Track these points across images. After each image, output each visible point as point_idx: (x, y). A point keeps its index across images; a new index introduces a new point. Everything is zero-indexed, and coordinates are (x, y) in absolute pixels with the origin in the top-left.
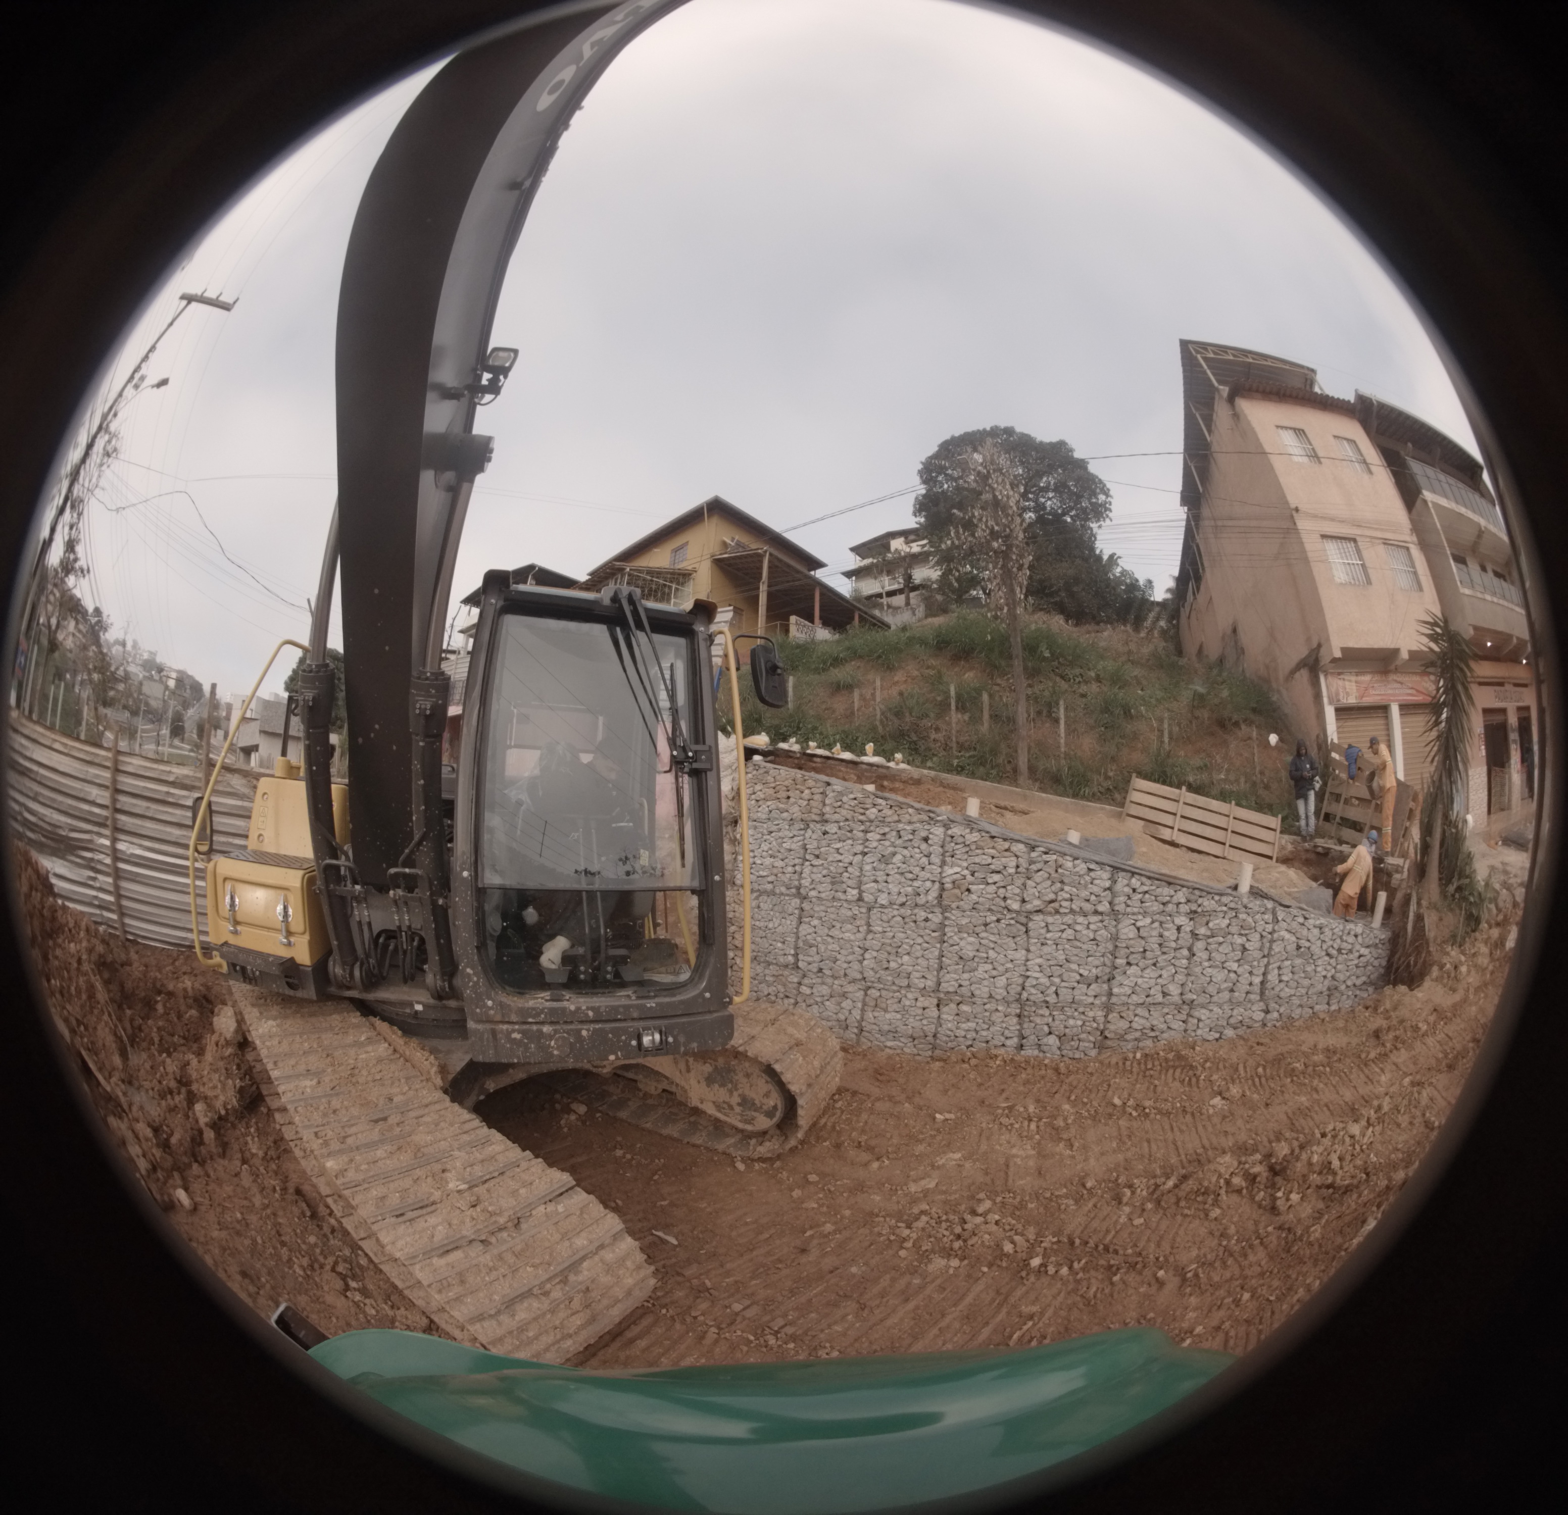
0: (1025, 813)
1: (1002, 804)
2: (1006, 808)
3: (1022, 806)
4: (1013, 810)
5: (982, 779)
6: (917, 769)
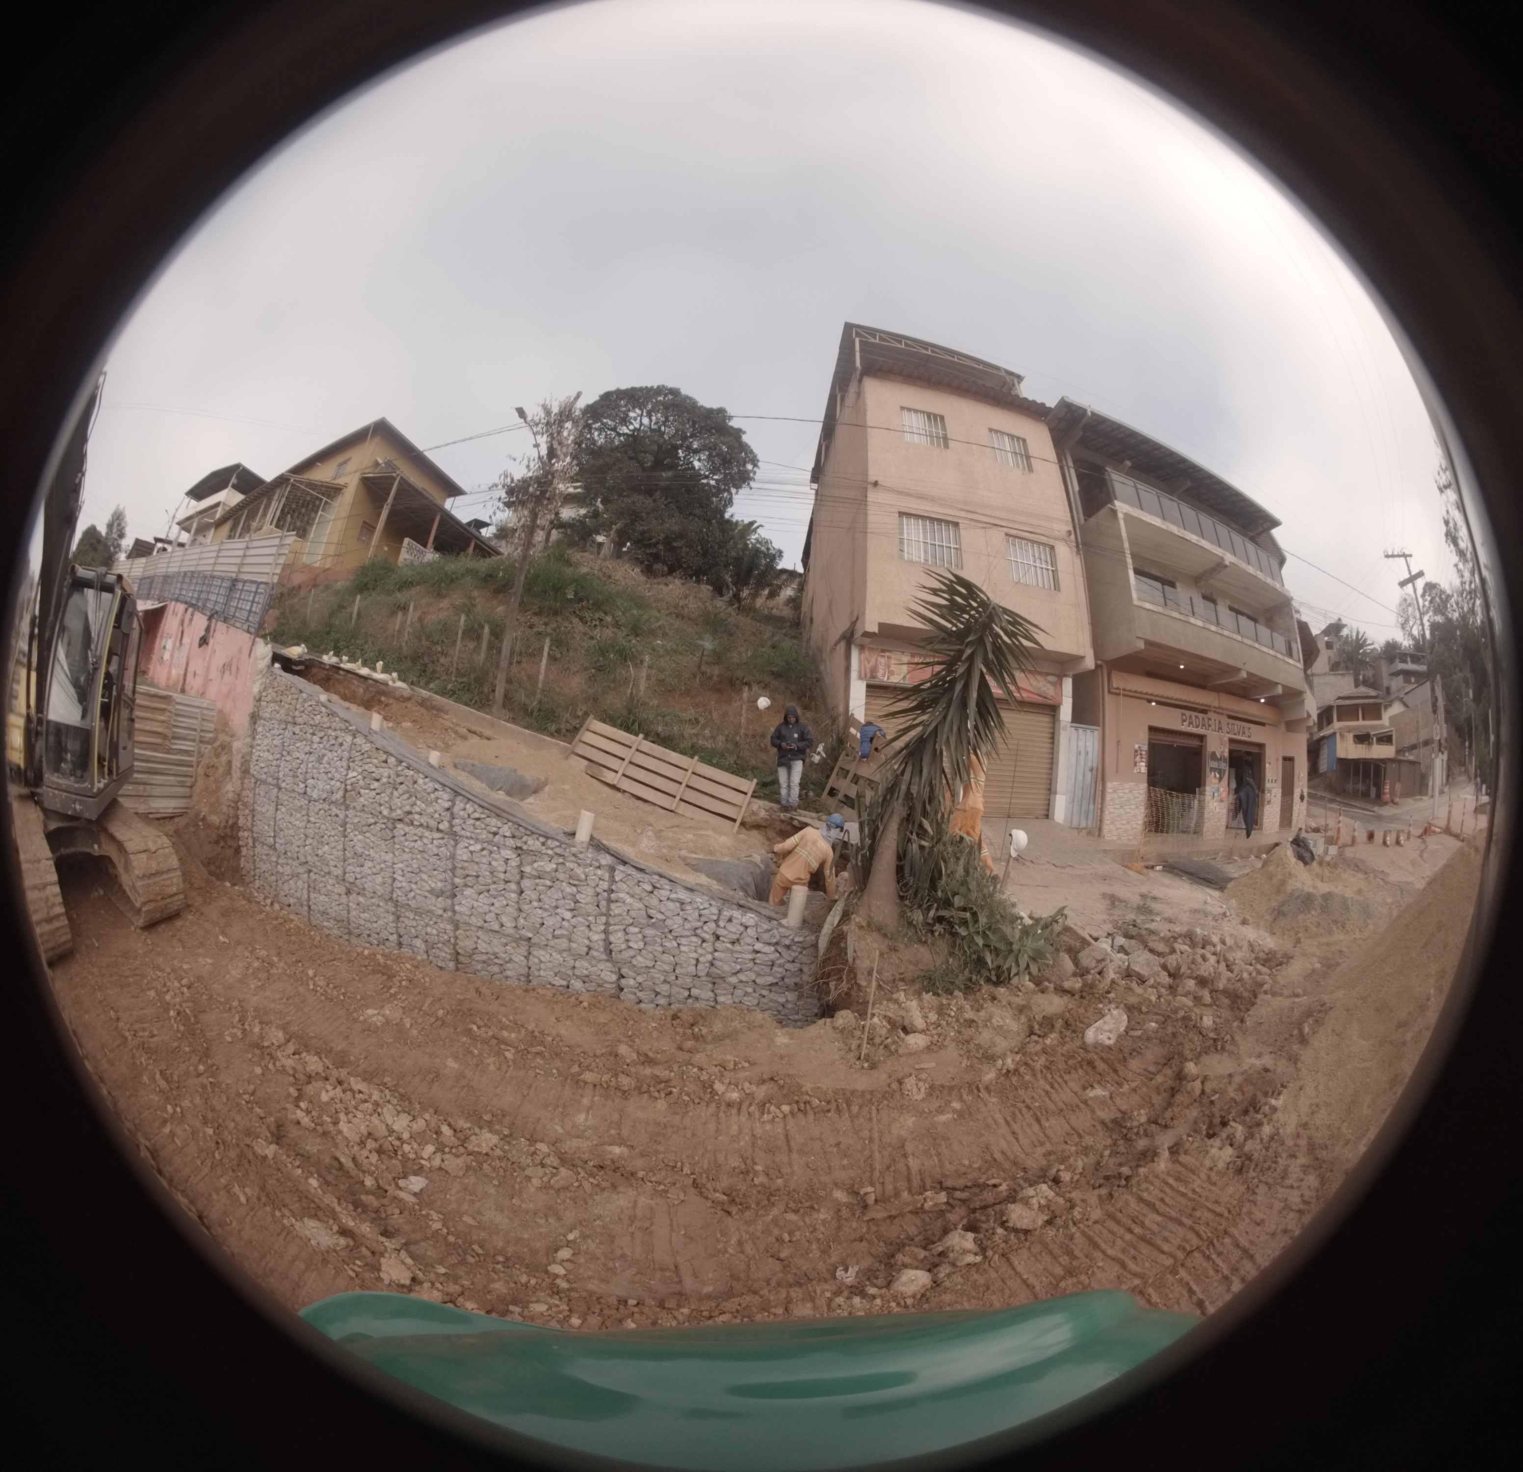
0: (489, 739)
1: (473, 728)
2: (475, 733)
3: (487, 732)
4: (480, 735)
5: (466, 704)
6: (417, 689)
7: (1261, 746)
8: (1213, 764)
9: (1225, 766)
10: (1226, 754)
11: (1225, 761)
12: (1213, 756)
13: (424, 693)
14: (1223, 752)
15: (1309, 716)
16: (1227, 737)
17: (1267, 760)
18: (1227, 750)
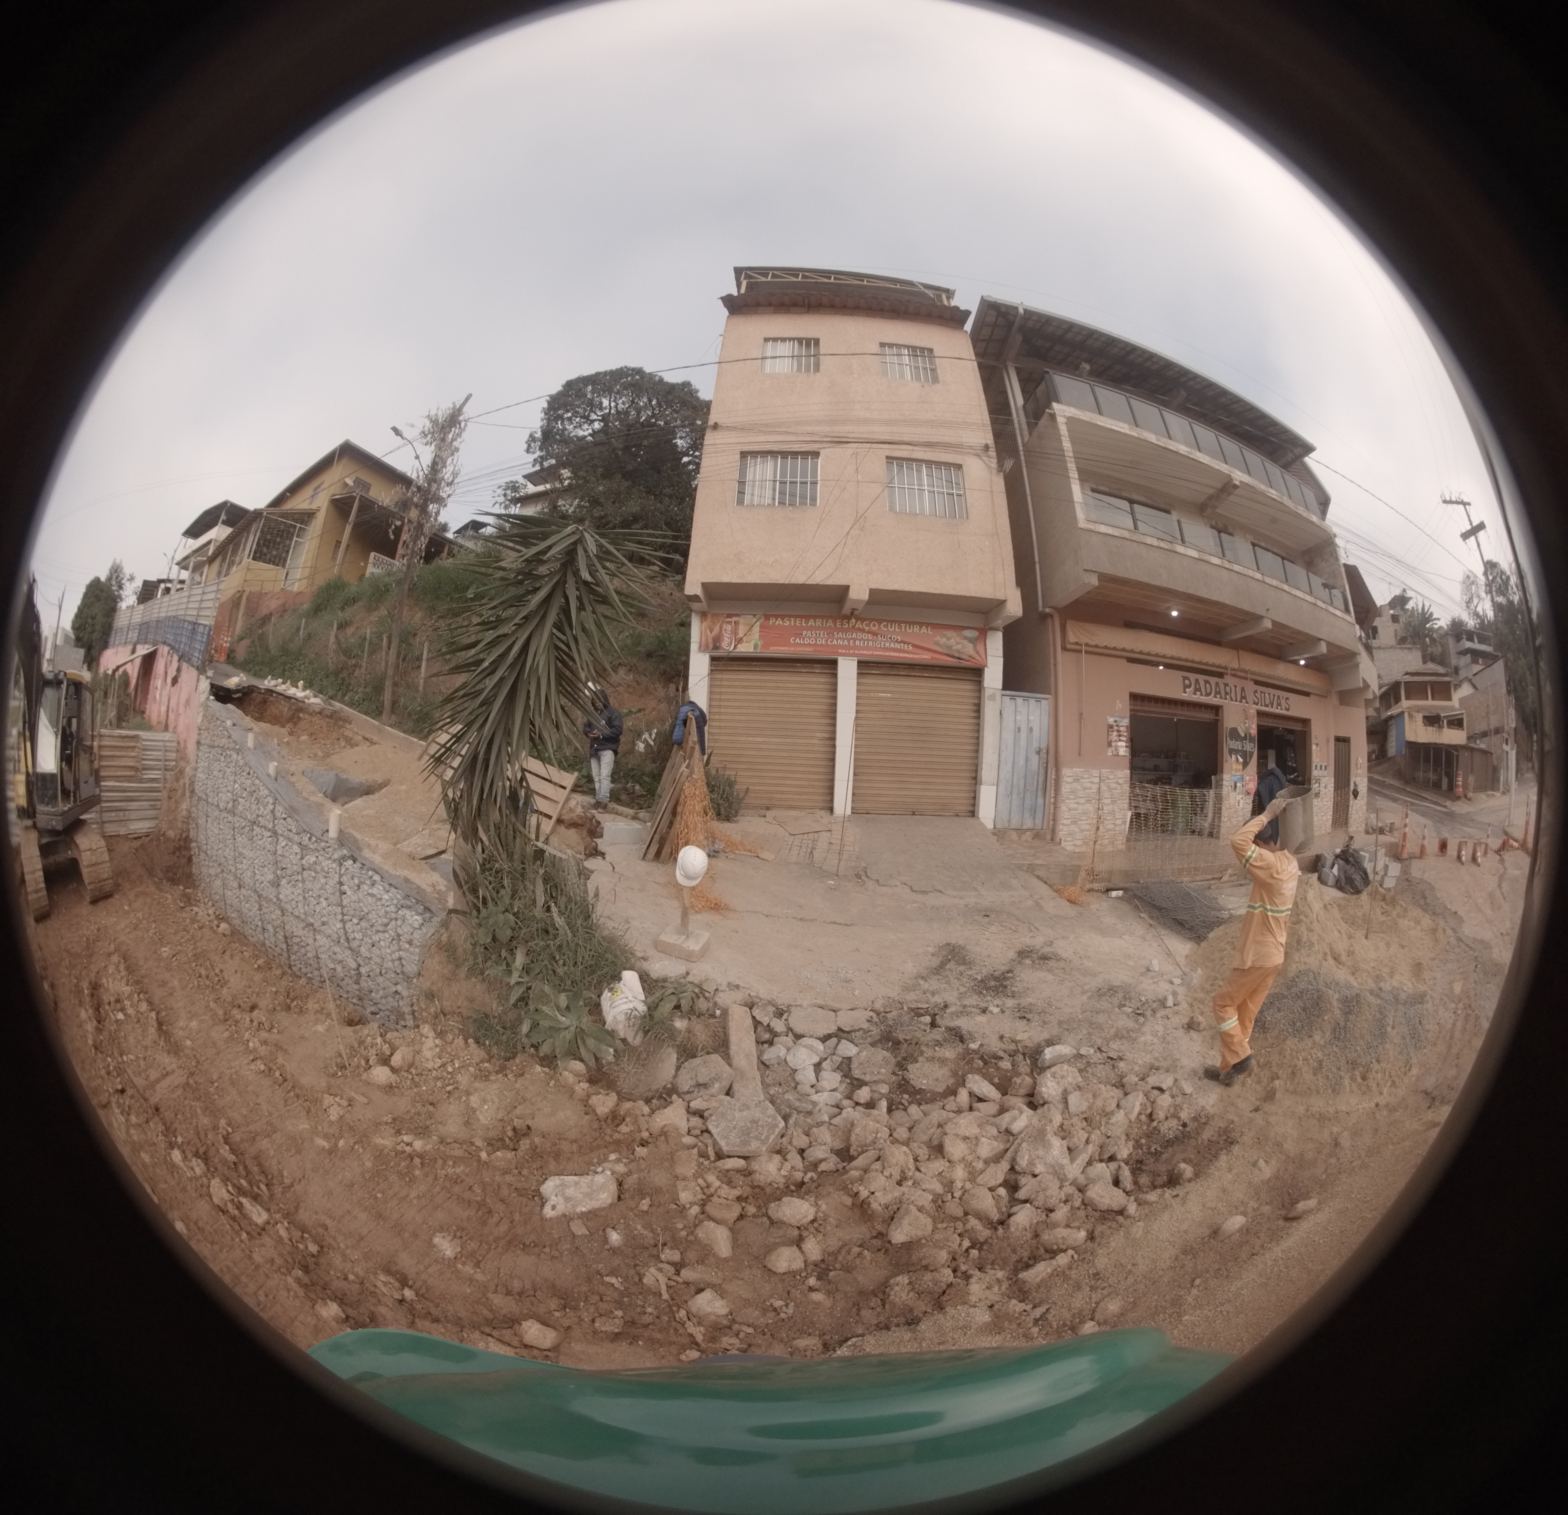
0: (375, 745)
2: (367, 739)
3: (375, 738)
4: (371, 742)
6: (333, 702)
7: (1306, 722)
8: (1235, 745)
9: (1252, 747)
10: (1254, 731)
11: (1252, 740)
12: (1234, 733)
13: (338, 705)
14: (1248, 729)
15: (1367, 686)
16: (1253, 710)
17: (1314, 741)
18: (1254, 726)
